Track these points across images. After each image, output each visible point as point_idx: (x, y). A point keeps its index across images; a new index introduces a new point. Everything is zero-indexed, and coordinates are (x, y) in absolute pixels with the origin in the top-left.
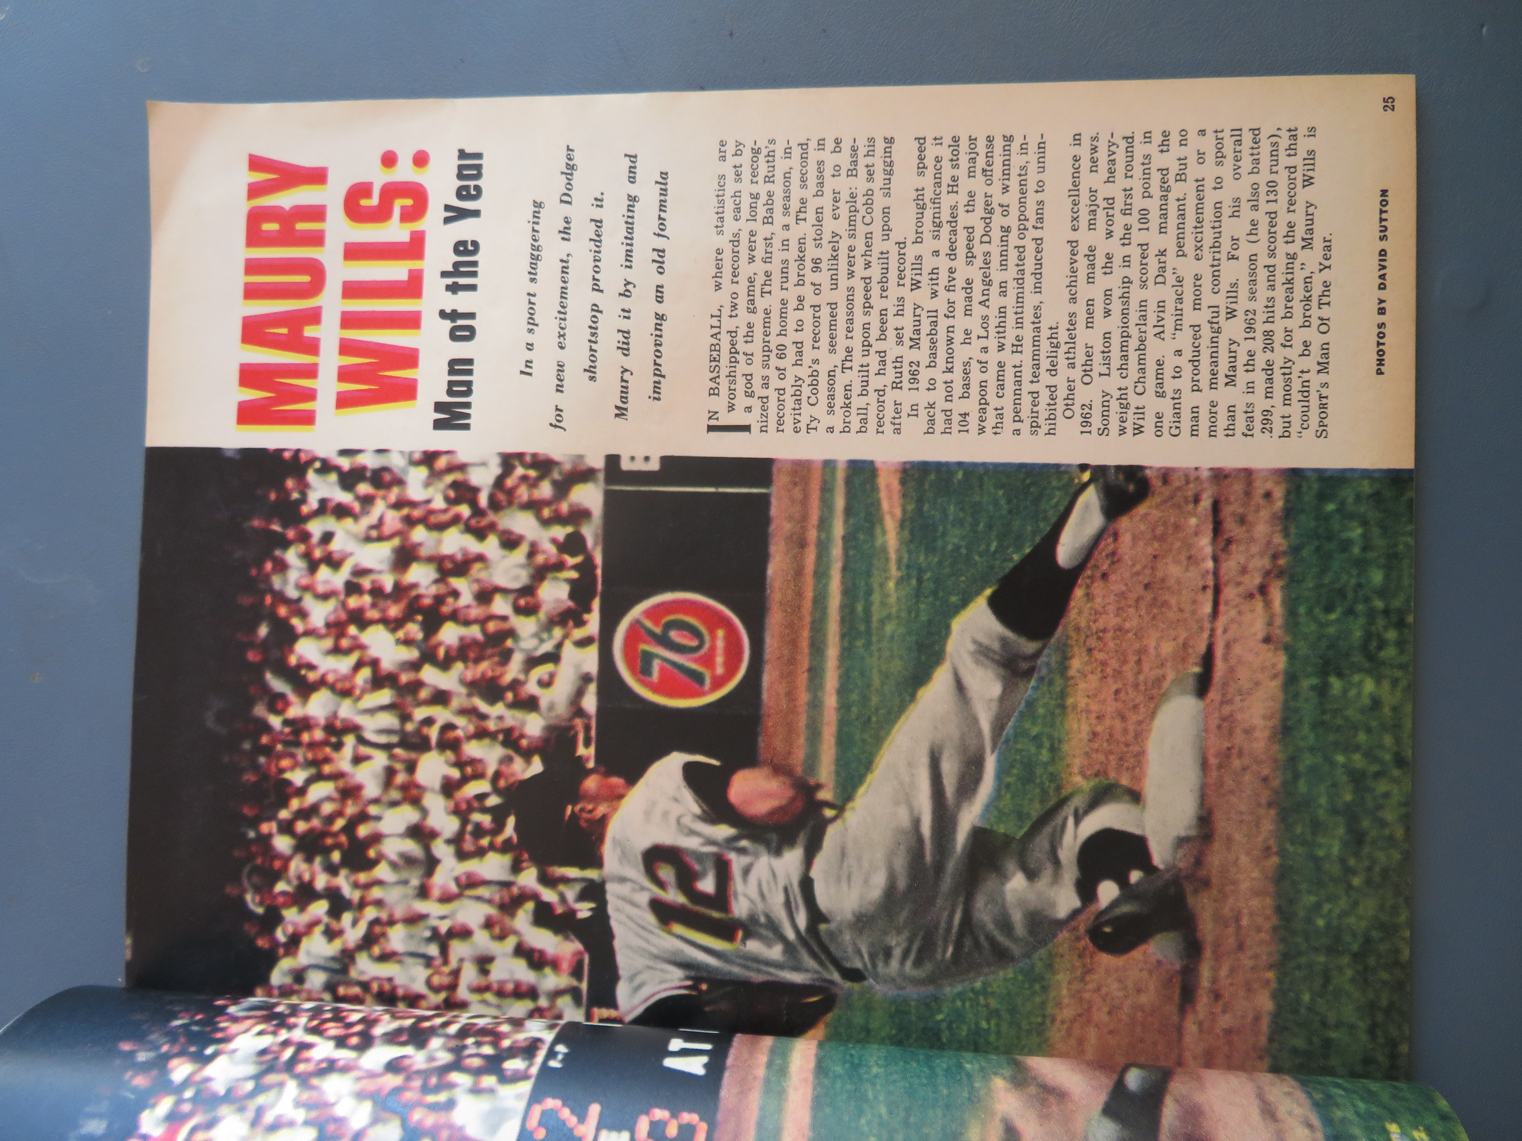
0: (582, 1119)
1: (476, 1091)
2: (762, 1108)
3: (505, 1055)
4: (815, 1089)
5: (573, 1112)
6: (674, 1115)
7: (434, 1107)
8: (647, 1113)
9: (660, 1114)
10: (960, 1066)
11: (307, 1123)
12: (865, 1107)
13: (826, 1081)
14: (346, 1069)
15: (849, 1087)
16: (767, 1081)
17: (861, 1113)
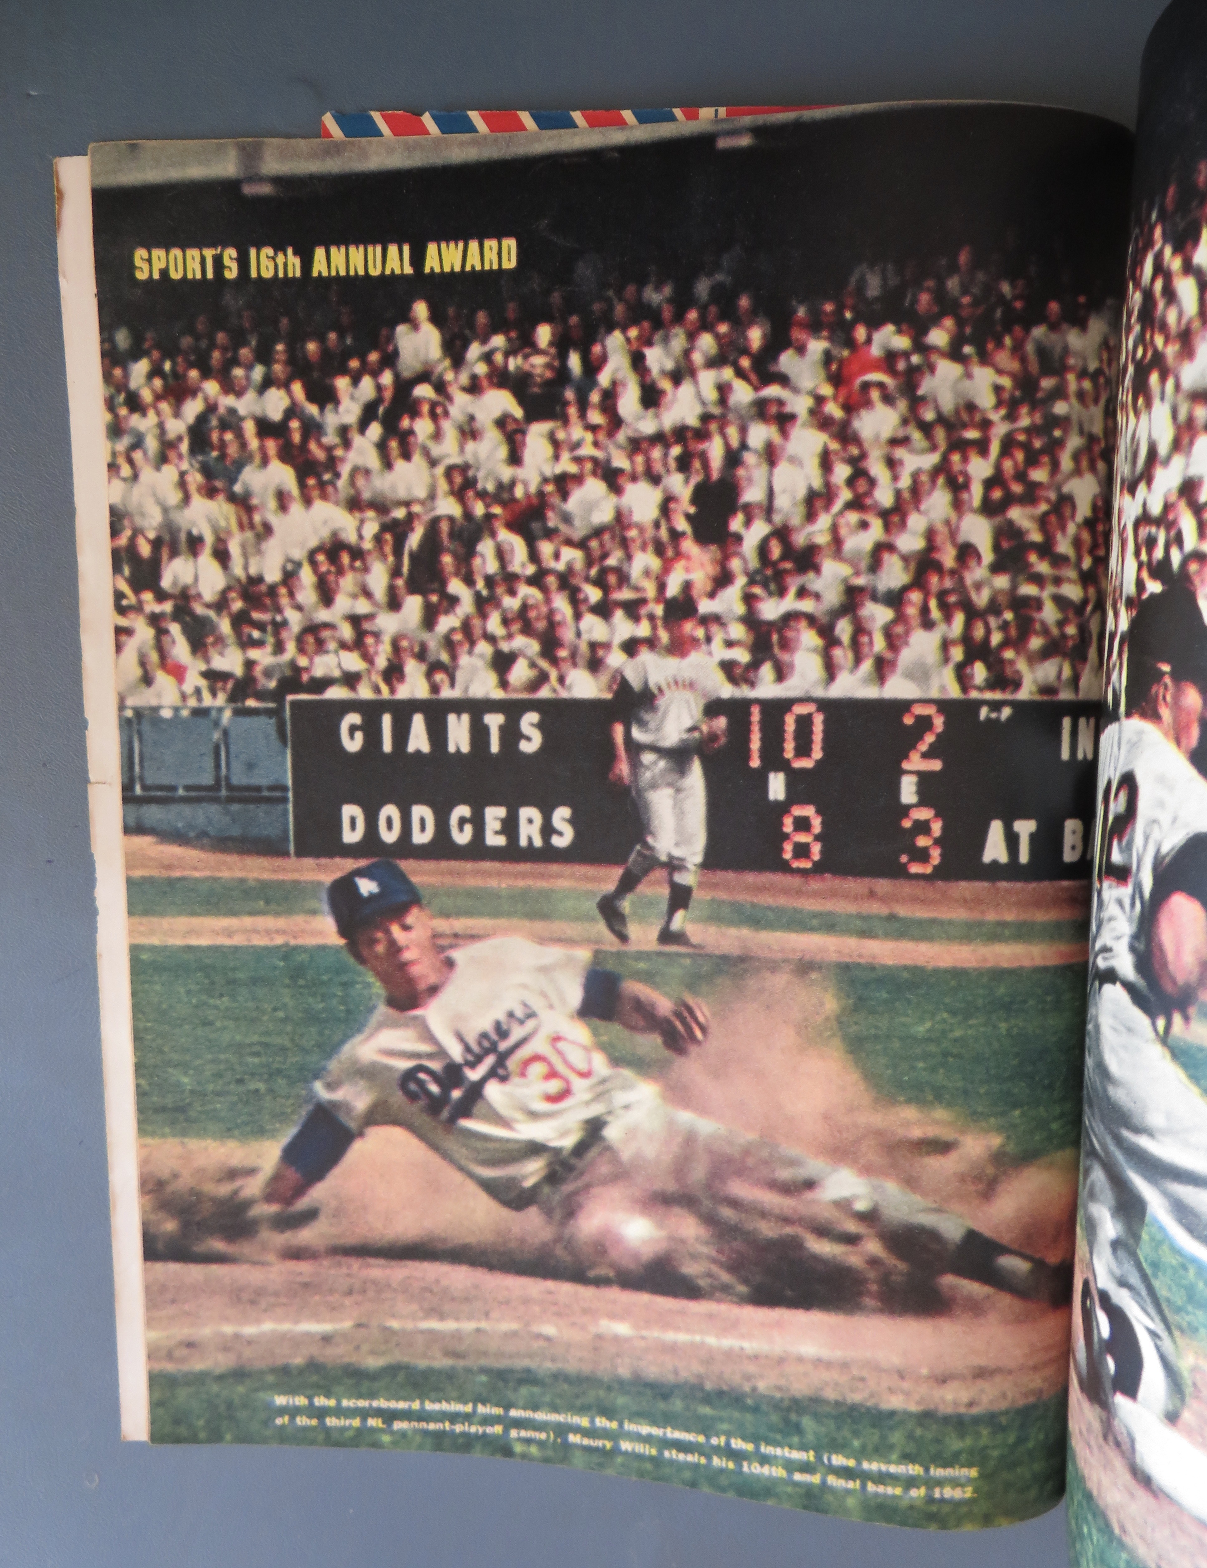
0: (925, 756)
1: (946, 645)
2: (950, 923)
3: (991, 659)
4: (975, 970)
5: (931, 745)
6: (937, 842)
7: (925, 610)
8: (937, 816)
9: (937, 828)
10: (1015, 1105)
11: (898, 494)
12: (960, 1018)
13: (985, 980)
14: (958, 505)
15: (980, 1002)
16: (980, 924)
17: (953, 1013)
